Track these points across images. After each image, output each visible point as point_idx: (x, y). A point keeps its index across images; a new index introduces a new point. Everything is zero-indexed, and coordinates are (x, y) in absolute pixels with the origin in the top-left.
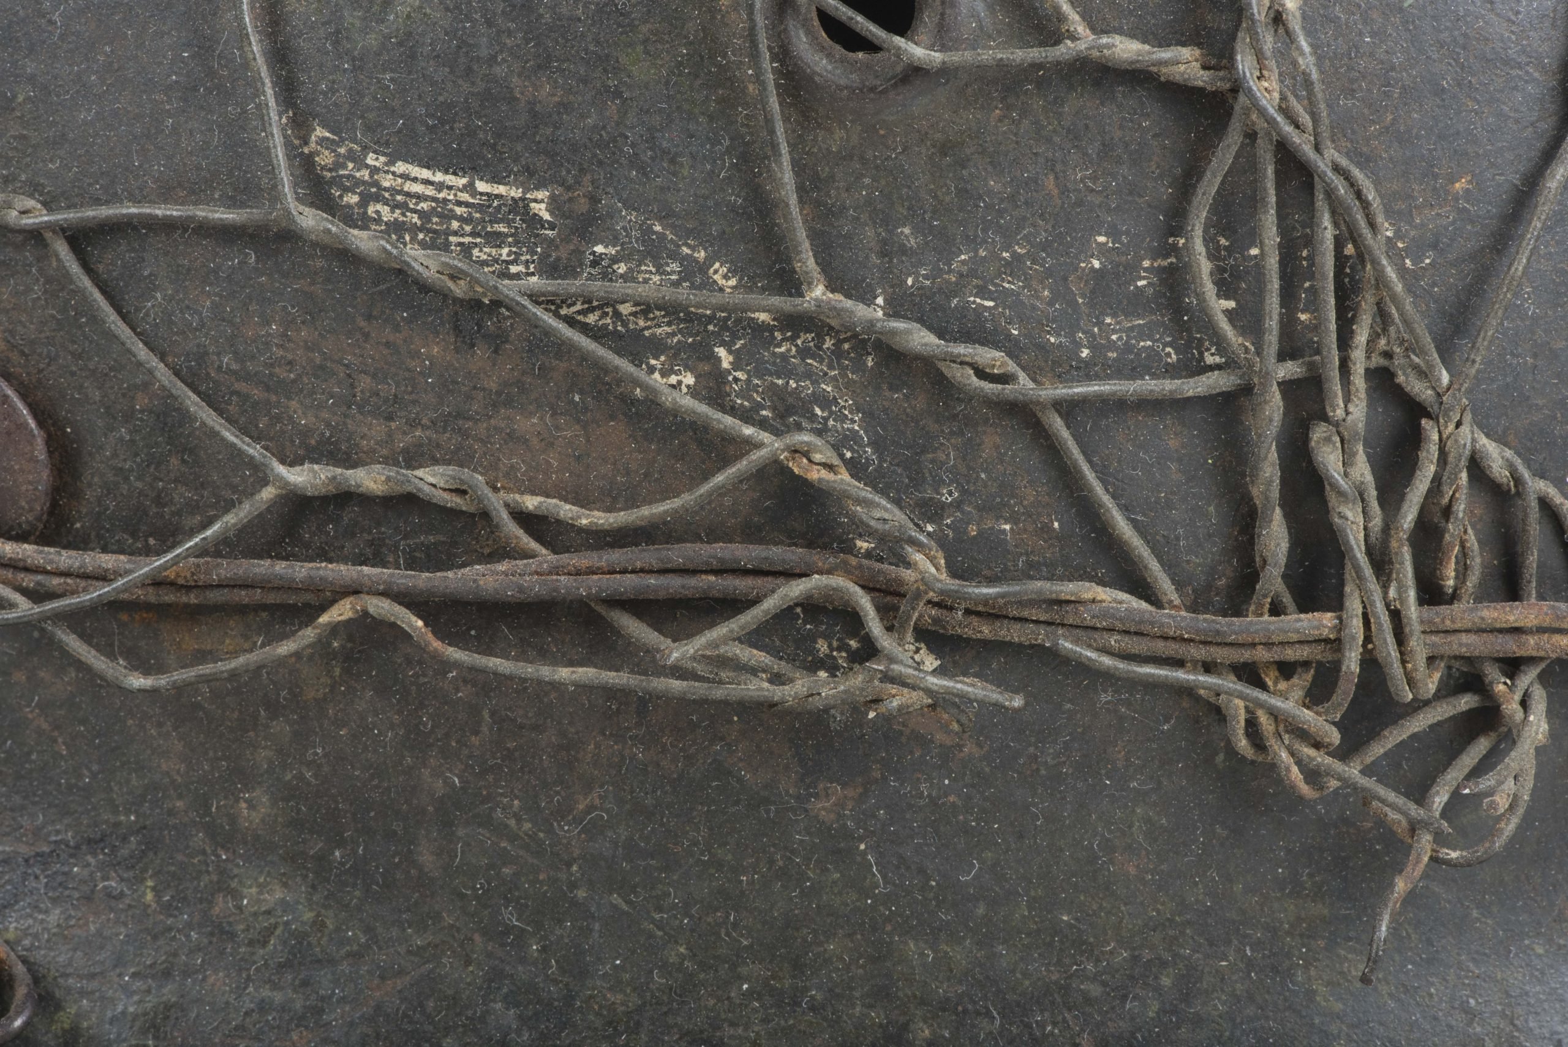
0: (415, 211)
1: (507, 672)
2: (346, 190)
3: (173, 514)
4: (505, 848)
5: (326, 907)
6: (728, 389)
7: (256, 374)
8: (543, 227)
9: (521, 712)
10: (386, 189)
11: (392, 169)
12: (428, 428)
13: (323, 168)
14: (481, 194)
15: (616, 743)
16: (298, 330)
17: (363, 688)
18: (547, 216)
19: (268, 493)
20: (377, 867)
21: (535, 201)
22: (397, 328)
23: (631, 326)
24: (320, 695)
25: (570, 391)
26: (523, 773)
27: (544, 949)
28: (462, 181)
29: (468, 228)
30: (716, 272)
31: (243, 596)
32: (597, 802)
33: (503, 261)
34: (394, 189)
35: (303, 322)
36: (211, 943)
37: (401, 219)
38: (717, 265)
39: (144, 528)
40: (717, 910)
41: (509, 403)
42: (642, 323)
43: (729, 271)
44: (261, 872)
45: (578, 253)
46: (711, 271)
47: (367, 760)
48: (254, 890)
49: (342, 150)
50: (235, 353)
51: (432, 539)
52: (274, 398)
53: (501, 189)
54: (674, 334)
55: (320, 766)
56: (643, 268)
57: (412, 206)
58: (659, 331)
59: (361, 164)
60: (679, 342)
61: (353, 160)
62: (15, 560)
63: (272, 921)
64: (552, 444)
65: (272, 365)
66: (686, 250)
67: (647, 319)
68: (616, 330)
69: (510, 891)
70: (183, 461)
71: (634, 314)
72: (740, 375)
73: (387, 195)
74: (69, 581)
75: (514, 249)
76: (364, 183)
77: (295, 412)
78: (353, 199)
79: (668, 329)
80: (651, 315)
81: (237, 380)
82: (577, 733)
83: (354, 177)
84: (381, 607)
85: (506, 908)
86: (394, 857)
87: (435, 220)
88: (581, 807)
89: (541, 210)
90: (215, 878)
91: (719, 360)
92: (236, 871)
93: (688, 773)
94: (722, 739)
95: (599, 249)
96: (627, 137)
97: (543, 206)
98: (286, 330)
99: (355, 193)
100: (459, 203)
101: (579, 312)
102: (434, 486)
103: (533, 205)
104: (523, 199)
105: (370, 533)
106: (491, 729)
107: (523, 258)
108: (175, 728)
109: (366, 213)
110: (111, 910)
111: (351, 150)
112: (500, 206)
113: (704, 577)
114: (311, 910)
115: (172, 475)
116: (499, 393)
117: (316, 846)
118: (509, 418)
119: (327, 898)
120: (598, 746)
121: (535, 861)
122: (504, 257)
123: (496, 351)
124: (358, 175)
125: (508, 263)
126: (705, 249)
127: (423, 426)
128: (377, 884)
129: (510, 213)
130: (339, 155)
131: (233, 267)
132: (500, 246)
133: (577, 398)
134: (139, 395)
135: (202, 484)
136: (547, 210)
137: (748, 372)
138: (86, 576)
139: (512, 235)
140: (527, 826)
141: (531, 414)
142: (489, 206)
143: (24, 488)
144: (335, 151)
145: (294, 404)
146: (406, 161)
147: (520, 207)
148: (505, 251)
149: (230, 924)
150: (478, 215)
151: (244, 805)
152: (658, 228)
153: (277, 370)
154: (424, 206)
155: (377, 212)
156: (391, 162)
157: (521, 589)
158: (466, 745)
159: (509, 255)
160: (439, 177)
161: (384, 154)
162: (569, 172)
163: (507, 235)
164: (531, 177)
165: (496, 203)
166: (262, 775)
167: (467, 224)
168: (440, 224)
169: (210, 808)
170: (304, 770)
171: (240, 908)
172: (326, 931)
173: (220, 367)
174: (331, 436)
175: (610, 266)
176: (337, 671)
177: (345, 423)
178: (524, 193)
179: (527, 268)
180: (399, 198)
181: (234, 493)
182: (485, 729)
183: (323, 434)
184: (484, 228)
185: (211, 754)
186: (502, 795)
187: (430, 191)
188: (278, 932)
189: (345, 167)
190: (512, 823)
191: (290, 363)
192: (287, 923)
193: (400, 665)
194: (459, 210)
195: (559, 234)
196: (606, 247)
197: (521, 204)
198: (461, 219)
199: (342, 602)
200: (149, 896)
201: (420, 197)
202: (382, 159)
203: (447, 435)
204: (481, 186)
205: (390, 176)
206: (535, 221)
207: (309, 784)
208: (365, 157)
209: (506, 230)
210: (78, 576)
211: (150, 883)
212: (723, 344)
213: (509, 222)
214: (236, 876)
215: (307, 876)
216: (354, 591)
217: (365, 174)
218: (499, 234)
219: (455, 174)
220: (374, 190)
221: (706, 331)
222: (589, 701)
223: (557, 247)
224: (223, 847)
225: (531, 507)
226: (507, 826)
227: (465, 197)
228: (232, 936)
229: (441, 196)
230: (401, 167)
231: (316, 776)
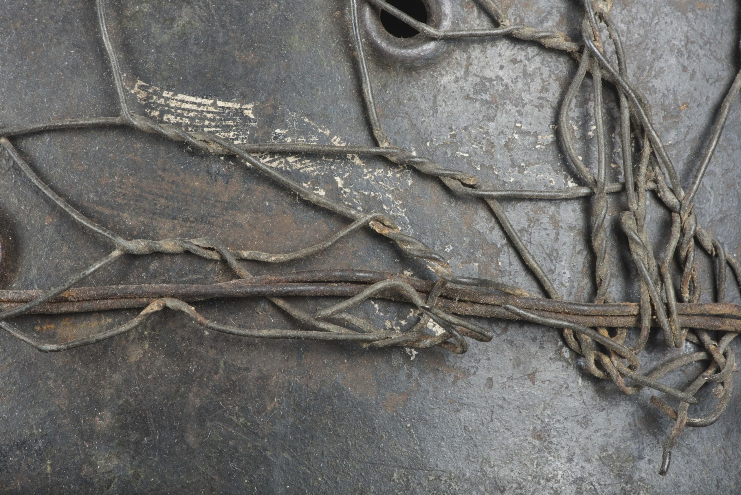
0: (187, 117)
1: (237, 331)
2: (153, 109)
3: (64, 273)
4: (231, 431)
5: (140, 467)
6: (341, 197)
7: (107, 201)
8: (250, 121)
9: (239, 361)
10: (172, 108)
11: (176, 98)
12: (193, 222)
13: (141, 100)
14: (220, 107)
15: (287, 375)
16: (128, 179)
17: (160, 354)
18: (252, 116)
19: (116, 254)
20: (166, 445)
21: (246, 109)
22: (178, 174)
23: (294, 168)
24: (138, 359)
25: (264, 200)
26: (240, 392)
27: (251, 482)
28: (210, 102)
29: (213, 124)
30: (335, 140)
32: (277, 405)
33: (231, 139)
34: (176, 107)
35: (131, 175)
36: (81, 489)
37: (180, 121)
38: (335, 137)
39: (48, 283)
40: (337, 459)
41: (234, 208)
42: (299, 166)
43: (341, 139)
44: (107, 452)
45: (268, 134)
46: (333, 140)
47: (161, 391)
48: (103, 461)
49: (151, 91)
50: (97, 192)
51: (195, 277)
52: (116, 213)
53: (230, 105)
54: (314, 171)
55: (137, 396)
56: (299, 139)
57: (185, 115)
58: (307, 170)
59: (160, 96)
60: (317, 174)
61: (156, 95)
63: (112, 476)
64: (255, 227)
65: (115, 197)
66: (320, 131)
67: (301, 164)
68: (286, 170)
69: (233, 453)
70: (70, 246)
71: (296, 162)
72: (347, 190)
73: (173, 110)
74: (12, 305)
75: (236, 133)
76: (161, 105)
77: (126, 219)
78: (156, 113)
79: (312, 169)
80: (304, 162)
81: (97, 206)
82: (267, 371)
83: (157, 103)
84: (173, 303)
85: (232, 462)
86: (174, 439)
87: (197, 121)
88: (269, 408)
89: (249, 114)
90: (83, 457)
91: (337, 183)
92: (93, 452)
93: (322, 389)
94: (339, 371)
95: (278, 131)
96: (291, 78)
97: (250, 111)
98: (122, 179)
99: (157, 110)
100: (209, 112)
101: (268, 162)
102: (198, 246)
103: (245, 111)
104: (240, 109)
105: (164, 276)
106: (224, 371)
107: (241, 137)
108: (63, 382)
109: (162, 119)
111: (155, 90)
112: (229, 113)
113: (332, 284)
114: (132, 469)
115: (63, 255)
116: (229, 203)
117: (134, 436)
118: (233, 215)
119: (140, 462)
120: (277, 377)
121: (246, 437)
122: (231, 137)
123: (227, 183)
124: (159, 102)
125: (233, 139)
126: (330, 129)
127: (191, 221)
128: (166, 454)
129: (234, 115)
130: (149, 93)
131: (96, 151)
132: (229, 132)
133: (267, 204)
134: (47, 217)
135: (79, 257)
136: (252, 113)
137: (351, 189)
138: (21, 301)
139: (235, 126)
140: (242, 420)
141: (245, 212)
142: (224, 113)
144: (147, 91)
145: (126, 215)
146: (182, 93)
147: (239, 113)
148: (232, 134)
149: (91, 479)
150: (218, 117)
151: (97, 419)
152: (306, 120)
153: (117, 199)
154: (192, 114)
155: (168, 119)
156: (175, 95)
158: (212, 380)
159: (233, 136)
160: (199, 100)
161: (172, 91)
162: (263, 95)
163: (232, 126)
164: (244, 98)
165: (227, 111)
166: (108, 402)
167: (213, 122)
168: (200, 122)
169: (80, 422)
170: (129, 398)
171: (96, 471)
172: (140, 479)
173: (89, 200)
174: (145, 229)
175: (283, 139)
176: (147, 346)
177: (151, 222)
178: (241, 106)
179: (243, 141)
180: (179, 111)
182: (221, 371)
183: (140, 229)
184: (221, 123)
185: (81, 394)
186: (229, 404)
187: (194, 107)
188: (115, 481)
189: (152, 98)
190: (234, 418)
191: (124, 195)
192: (120, 477)
193: (178, 341)
194: (209, 116)
195: (258, 125)
196: (281, 130)
197: (239, 111)
198: (210, 120)
199: (153, 303)
200: (49, 469)
201: (189, 110)
202: (171, 93)
203: (203, 225)
204: (220, 103)
205: (175, 101)
206: (247, 119)
207: (130, 405)
208: (162, 93)
209: (232, 124)
210: (17, 302)
211: (49, 462)
212: (339, 175)
213: (234, 120)
214: (93, 455)
215: (130, 453)
216: (159, 296)
217: (162, 101)
218: (229, 126)
219: (207, 98)
220: (166, 108)
221: (330, 169)
222: (273, 354)
223: (257, 131)
224: (87, 441)
225: (246, 256)
226: (232, 420)
227: (212, 109)
228: (92, 485)
229: (200, 109)
230: (180, 97)
231: (135, 400)
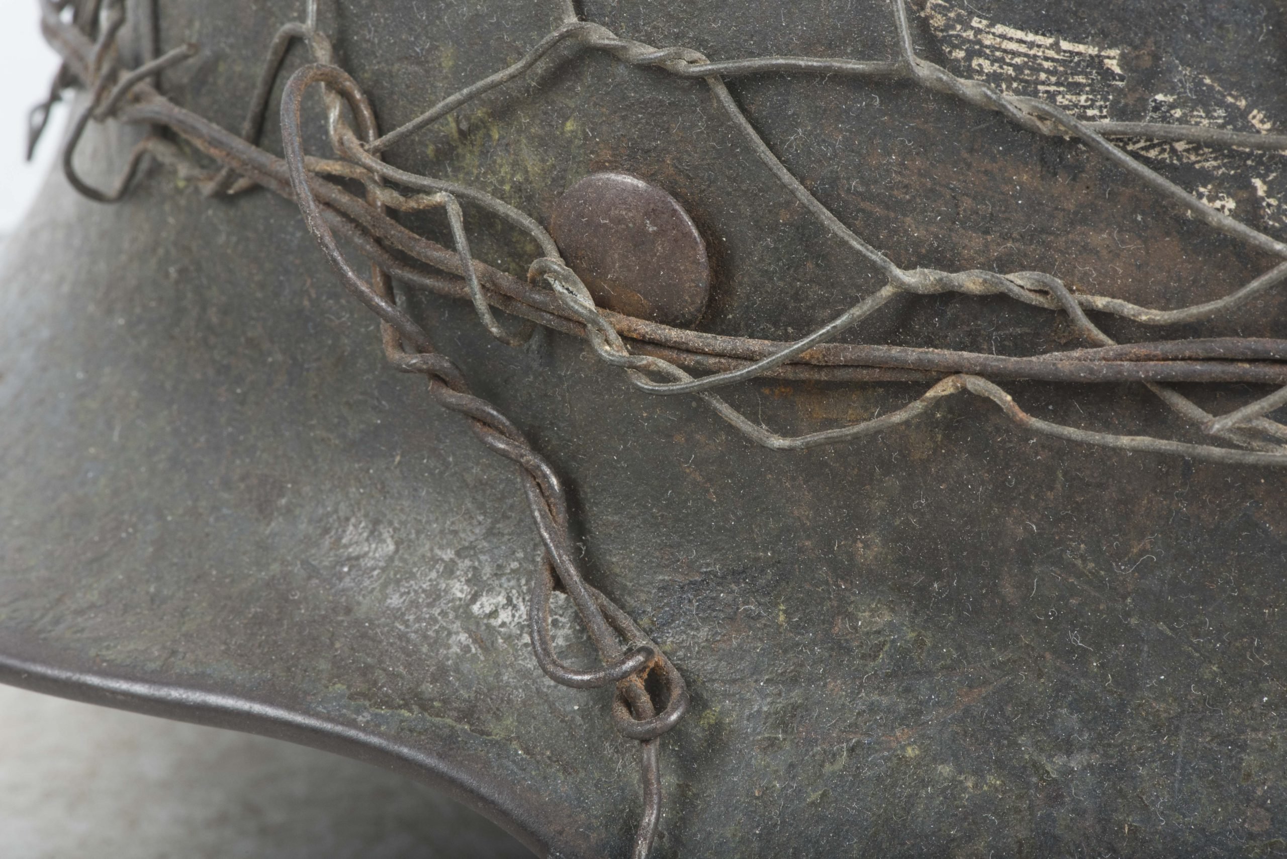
0: (1010, 65)
1: (1079, 438)
2: (955, 47)
3: (808, 308)
4: (1073, 583)
5: (925, 628)
6: (1262, 212)
7: (879, 195)
8: (1114, 79)
9: (1088, 472)
10: (987, 47)
11: (993, 30)
12: (1018, 240)
13: (936, 29)
14: (1065, 51)
15: (1165, 499)
16: (913, 160)
17: (960, 451)
18: (1118, 70)
19: (887, 291)
20: (968, 597)
21: (1109, 57)
22: (993, 159)
23: (1185, 160)
24: (925, 456)
25: (1134, 212)
26: (1089, 522)
27: (1102, 666)
28: (1051, 41)
29: (1053, 79)
30: (1254, 117)
31: (864, 375)
32: (1148, 547)
33: (1082, 106)
34: (994, 47)
35: (917, 154)
36: (831, 656)
37: (999, 71)
38: (1255, 112)
39: (784, 319)
40: (1244, 636)
41: (1084, 221)
42: (1193, 158)
43: (1265, 116)
44: (873, 600)
45: (1143, 101)
46: (1251, 116)
47: (961, 510)
48: (867, 614)
49: (952, 15)
50: (862, 178)
51: (1019, 331)
52: (892, 215)
53: (1081, 48)
54: (1219, 167)
55: (923, 514)
56: (1195, 113)
57: (1008, 60)
58: (1207, 165)
59: (967, 26)
60: (1223, 174)
61: (961, 23)
62: (679, 343)
63: (881, 639)
64: (1118, 255)
65: (892, 188)
66: (1230, 100)
67: (1197, 155)
68: (1172, 164)
69: (1076, 618)
70: (817, 265)
71: (1187, 151)
72: (1273, 201)
73: (988, 51)
74: (723, 360)
75: (1090, 97)
76: (969, 41)
77: (909, 226)
78: (960, 54)
79: (1215, 163)
80: (1201, 152)
81: (863, 200)
82: (1133, 490)
83: (961, 37)
84: (977, 384)
85: (1073, 632)
86: (982, 589)
87: (1027, 72)
88: (1135, 551)
89: (1113, 65)
90: (835, 604)
91: (1255, 189)
92: (852, 598)
93: (1223, 525)
94: (1251, 497)
95: (1160, 97)
96: (1184, 7)
97: (1115, 62)
98: (904, 160)
99: (961, 49)
100: (1047, 59)
101: (1142, 149)
102: (1022, 287)
103: (1106, 61)
104: (1098, 56)
105: (968, 325)
106: (1063, 486)
107: (1098, 104)
108: (806, 482)
109: (970, 66)
110: (750, 628)
111: (959, 15)
112: (1079, 61)
113: (1240, 364)
114: (913, 631)
115: (808, 276)
116: (1076, 213)
117: (919, 579)
118: (1083, 233)
119: (926, 621)
120: (1150, 501)
121: (1097, 594)
122: (1082, 103)
123: (1074, 179)
124: (964, 35)
125: (1085, 107)
126: (1246, 99)
127: (1013, 239)
128: (968, 611)
129: (1088, 66)
130: (950, 18)
131: (861, 108)
132: (1079, 94)
133: (1139, 218)
134: (783, 211)
135: (832, 284)
136: (1118, 65)
137: (1279, 199)
138: (736, 357)
139: (1089, 85)
140: (1091, 565)
141: (1102, 231)
142: (1071, 61)
143: (687, 285)
144: (946, 15)
145: (908, 220)
146: (1004, 24)
147: (1096, 62)
148: (1083, 98)
149: (847, 641)
150: (1061, 69)
151: (860, 545)
152: (1208, 81)
153: (896, 192)
154: (1018, 60)
155: (980, 65)
156: (992, 25)
157: (1092, 371)
158: (1043, 500)
159: (1086, 101)
160: (1030, 37)
161: (986, 18)
162: (1136, 34)
163: (1085, 85)
164: (1105, 39)
165: (1076, 59)
166: (876, 521)
167: (1053, 76)
168: (1031, 75)
169: (833, 547)
170: (910, 517)
171: (855, 628)
172: (925, 648)
173: (849, 189)
174: (939, 246)
175: (1168, 111)
176: (939, 437)
177: (950, 236)
178: (1100, 51)
179: (1101, 111)
180: (998, 54)
181: (858, 291)
182: (1058, 486)
183: (932, 244)
184: (1066, 79)
185: (835, 503)
186: (1071, 540)
187: (1023, 49)
188: (886, 648)
189: (954, 28)
190: (1079, 562)
191: (906, 186)
192: (893, 641)
193: (991, 433)
194: (1046, 65)
195: (1127, 85)
196: (1165, 95)
197: (1097, 60)
198: (1048, 71)
199: (945, 380)
200: (782, 618)
201: (1014, 54)
202: (985, 22)
203: (1033, 246)
204: (1065, 45)
205: (991, 36)
206: (1107, 74)
207: (914, 528)
208: (971, 20)
209: (1084, 81)
210: (730, 357)
211: (782, 607)
212: (1258, 176)
213: (1087, 75)
214: (852, 602)
215: (910, 603)
216: (955, 371)
217: (970, 34)
218: (1078, 85)
219: (1043, 35)
220: (977, 47)
221: (1245, 165)
222: (1144, 465)
223: (1125, 95)
224: (842, 579)
225: (1100, 306)
226: (1074, 565)
227: (1051, 53)
228: (849, 651)
229: (1032, 52)
230: (999, 29)
231: (919, 522)
